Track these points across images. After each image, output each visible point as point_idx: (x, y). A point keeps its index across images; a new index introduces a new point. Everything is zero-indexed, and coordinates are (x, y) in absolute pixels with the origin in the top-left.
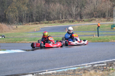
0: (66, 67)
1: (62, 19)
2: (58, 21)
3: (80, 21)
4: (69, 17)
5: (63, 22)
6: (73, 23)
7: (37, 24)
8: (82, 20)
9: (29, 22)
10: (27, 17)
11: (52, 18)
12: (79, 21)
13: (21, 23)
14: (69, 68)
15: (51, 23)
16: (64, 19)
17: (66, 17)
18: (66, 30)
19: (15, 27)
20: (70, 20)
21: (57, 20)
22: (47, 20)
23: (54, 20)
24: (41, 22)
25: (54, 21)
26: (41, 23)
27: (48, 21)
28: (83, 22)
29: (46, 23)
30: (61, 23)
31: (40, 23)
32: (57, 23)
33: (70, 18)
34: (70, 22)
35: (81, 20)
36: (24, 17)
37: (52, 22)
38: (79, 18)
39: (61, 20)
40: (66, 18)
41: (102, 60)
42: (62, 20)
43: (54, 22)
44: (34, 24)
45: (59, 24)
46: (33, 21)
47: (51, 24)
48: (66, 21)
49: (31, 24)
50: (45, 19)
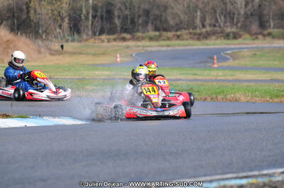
0: (213, 178)
1: (204, 26)
2: (190, 33)
3: (260, 36)
4: (225, 22)
5: (207, 36)
6: (235, 41)
7: (124, 39)
8: (266, 32)
9: (101, 32)
10: (94, 17)
11: (172, 23)
12: (254, 36)
13: (76, 36)
14: (223, 179)
15: (168, 39)
16: (208, 29)
17: (217, 20)
18: (214, 64)
19: (56, 46)
20: (229, 30)
21: (188, 29)
22: (157, 29)
23: (177, 31)
24: (139, 34)
25: (179, 33)
26: (138, 39)
27: (157, 33)
28: (268, 39)
29: (151, 39)
30: (199, 39)
31: (134, 38)
32: (187, 39)
33: (228, 24)
34: (227, 36)
35: (260, 33)
36: (87, 18)
37: (170, 34)
38: (255, 27)
39: (198, 31)
40: (215, 26)
42: (204, 30)
43: (178, 37)
44: (115, 40)
45: (191, 42)
46: (112, 31)
47: (168, 42)
48: (214, 33)
49: (106, 41)
50: (150, 27)
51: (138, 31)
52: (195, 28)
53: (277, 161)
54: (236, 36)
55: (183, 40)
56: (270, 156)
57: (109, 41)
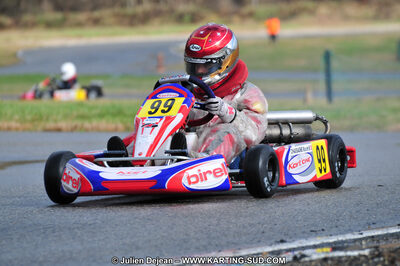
2: (117, 15)
3: (235, 18)
5: (144, 19)
15: (79, 25)
21: (111, 6)
22: (58, 8)
24: (27, 18)
26: (26, 26)
27: (58, 16)
30: (131, 24)
34: (180, 18)
35: (235, 13)
37: (82, 17)
39: (129, 10)
41: (351, 231)
42: (139, 9)
43: (96, 22)
45: (119, 29)
47: (78, 31)
48: (157, 14)
50: (47, 6)
51: (25, 11)
52: (123, 5)
54: (194, 19)
56: (250, 225)
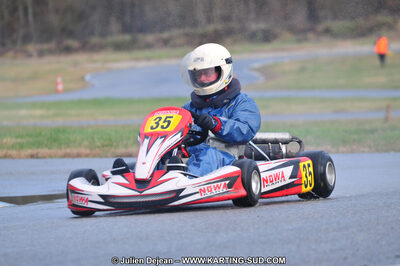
1: (209, 20)
3: (311, 35)
4: (247, 12)
6: (267, 46)
7: (68, 50)
8: (321, 27)
9: (26, 39)
10: (12, 12)
15: (149, 46)
16: (218, 25)
20: (254, 26)
21: (182, 26)
22: (126, 29)
23: (162, 31)
24: (95, 40)
25: (166, 35)
26: (94, 48)
27: (127, 37)
28: (326, 40)
29: (117, 47)
31: (86, 47)
32: (181, 46)
33: (252, 15)
34: (253, 37)
37: (150, 38)
39: (200, 30)
40: (229, 20)
42: (210, 28)
43: (166, 43)
44: (52, 52)
48: (229, 33)
49: (35, 54)
52: (195, 24)
53: (345, 259)
54: (267, 37)
55: (174, 46)
57: (41, 54)
